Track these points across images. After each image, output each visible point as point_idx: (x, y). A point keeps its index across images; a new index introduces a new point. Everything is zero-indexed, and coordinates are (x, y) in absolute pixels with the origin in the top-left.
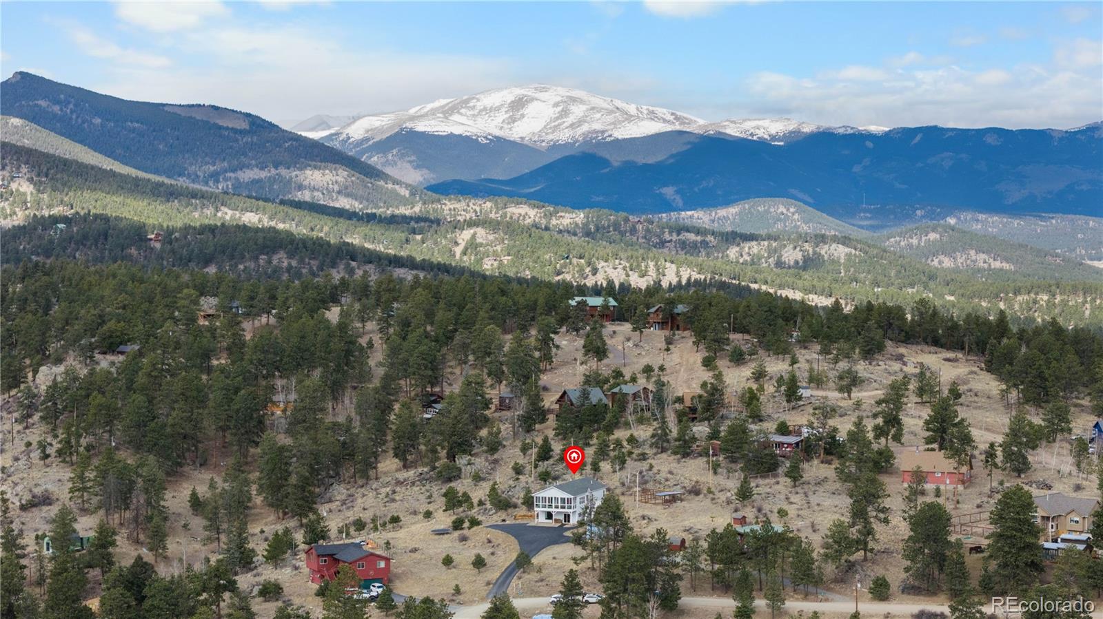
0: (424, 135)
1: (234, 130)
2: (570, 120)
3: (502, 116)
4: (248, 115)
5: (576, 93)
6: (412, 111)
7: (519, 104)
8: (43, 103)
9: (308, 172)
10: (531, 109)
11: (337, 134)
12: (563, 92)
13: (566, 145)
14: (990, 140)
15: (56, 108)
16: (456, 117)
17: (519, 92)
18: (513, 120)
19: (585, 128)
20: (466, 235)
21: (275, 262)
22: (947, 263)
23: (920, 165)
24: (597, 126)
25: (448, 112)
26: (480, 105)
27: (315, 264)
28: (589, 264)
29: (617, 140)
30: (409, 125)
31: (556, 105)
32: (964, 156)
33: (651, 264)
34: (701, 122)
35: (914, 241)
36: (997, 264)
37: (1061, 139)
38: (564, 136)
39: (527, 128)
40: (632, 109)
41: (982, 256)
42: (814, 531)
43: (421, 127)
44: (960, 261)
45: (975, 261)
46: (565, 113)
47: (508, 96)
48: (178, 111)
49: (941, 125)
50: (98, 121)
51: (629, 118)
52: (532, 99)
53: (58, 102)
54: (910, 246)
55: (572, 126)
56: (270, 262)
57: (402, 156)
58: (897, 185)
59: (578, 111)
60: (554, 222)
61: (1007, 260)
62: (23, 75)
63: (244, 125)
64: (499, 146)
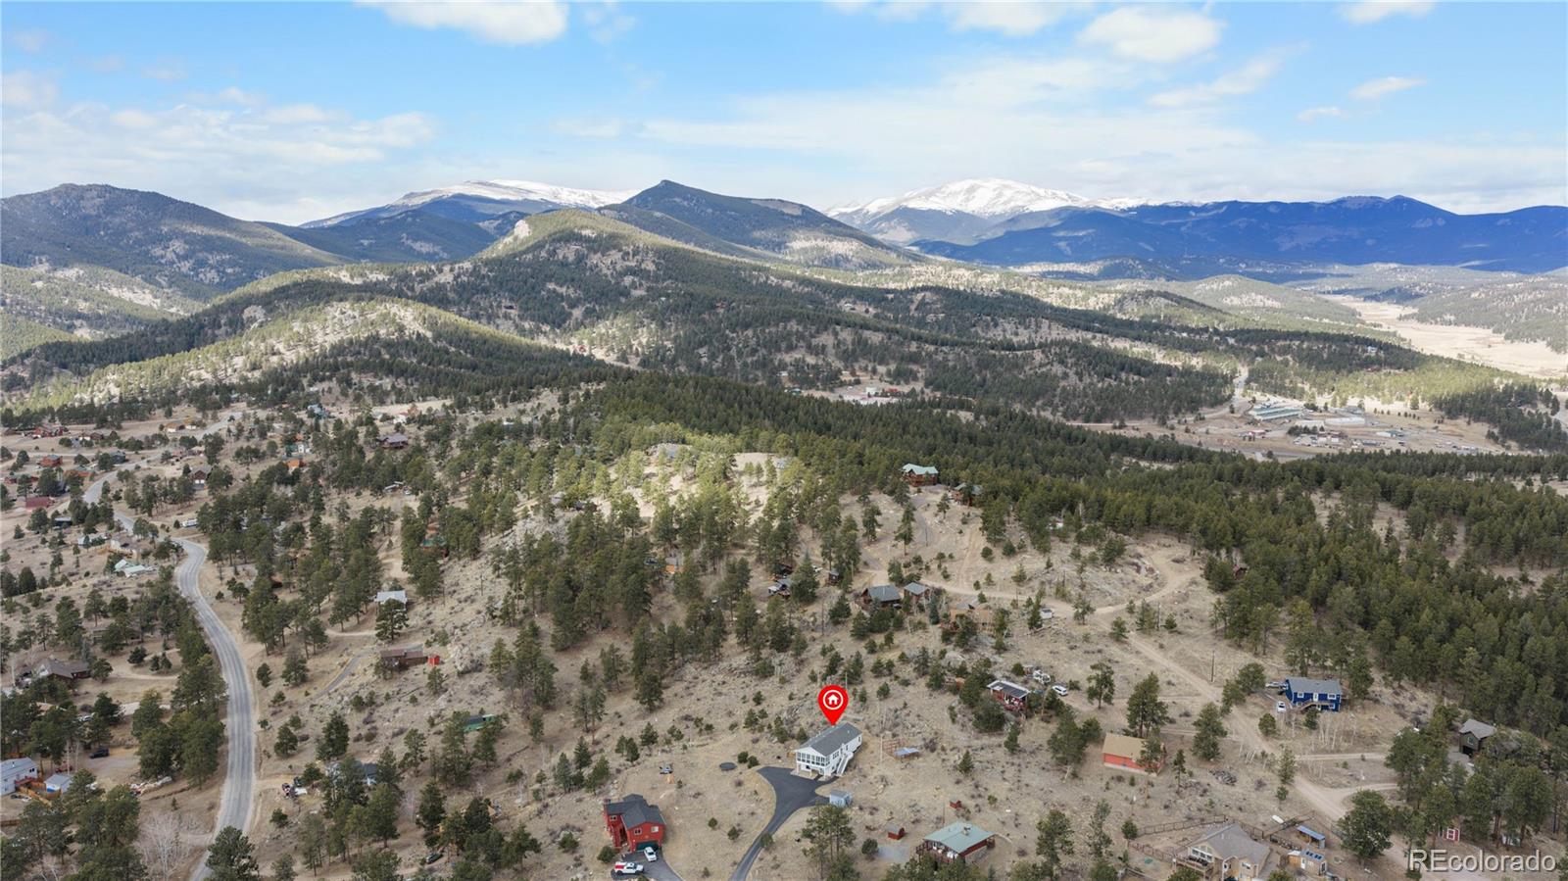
0: (913, 210)
1: (792, 216)
2: (1002, 200)
3: (961, 197)
4: (801, 206)
5: (1007, 183)
6: (907, 195)
7: (971, 190)
8: (677, 200)
9: (835, 243)
10: (978, 193)
11: (861, 210)
12: (999, 182)
13: (1001, 215)
14: (1272, 209)
15: (685, 203)
16: (933, 199)
17: (972, 182)
18: (968, 200)
19: (1012, 204)
20: (920, 296)
21: (788, 328)
22: (1236, 301)
23: (1225, 226)
24: (1020, 203)
25: (928, 195)
26: (948, 191)
27: (814, 328)
28: (993, 320)
29: (1031, 213)
30: (905, 204)
31: (995, 190)
32: (1253, 220)
33: (1033, 319)
34: (1086, 200)
35: (1215, 286)
36: (1269, 303)
37: (1320, 208)
38: (999, 209)
39: (974, 206)
40: (1041, 192)
41: (1260, 297)
42: (1016, 826)
43: (912, 205)
44: (1244, 300)
45: (1254, 301)
46: (1000, 195)
47: (966, 184)
48: (760, 203)
49: (1239, 200)
50: (710, 210)
51: (1039, 197)
52: (980, 187)
53: (687, 199)
54: (1212, 289)
55: (1005, 203)
56: (785, 328)
57: (900, 223)
58: (1209, 239)
59: (1008, 193)
60: (980, 280)
61: (1276, 299)
62: (667, 183)
63: (798, 212)
64: (960, 218)
